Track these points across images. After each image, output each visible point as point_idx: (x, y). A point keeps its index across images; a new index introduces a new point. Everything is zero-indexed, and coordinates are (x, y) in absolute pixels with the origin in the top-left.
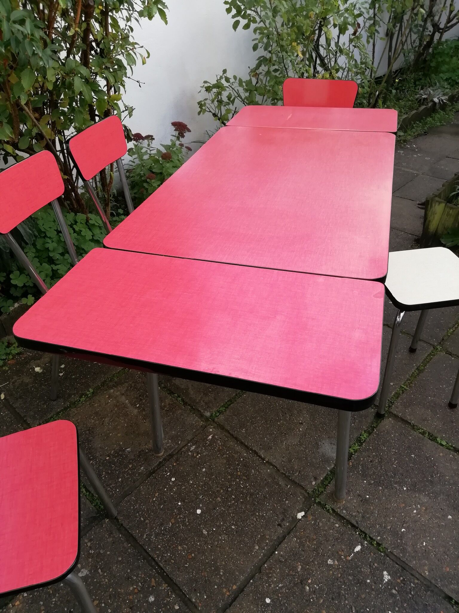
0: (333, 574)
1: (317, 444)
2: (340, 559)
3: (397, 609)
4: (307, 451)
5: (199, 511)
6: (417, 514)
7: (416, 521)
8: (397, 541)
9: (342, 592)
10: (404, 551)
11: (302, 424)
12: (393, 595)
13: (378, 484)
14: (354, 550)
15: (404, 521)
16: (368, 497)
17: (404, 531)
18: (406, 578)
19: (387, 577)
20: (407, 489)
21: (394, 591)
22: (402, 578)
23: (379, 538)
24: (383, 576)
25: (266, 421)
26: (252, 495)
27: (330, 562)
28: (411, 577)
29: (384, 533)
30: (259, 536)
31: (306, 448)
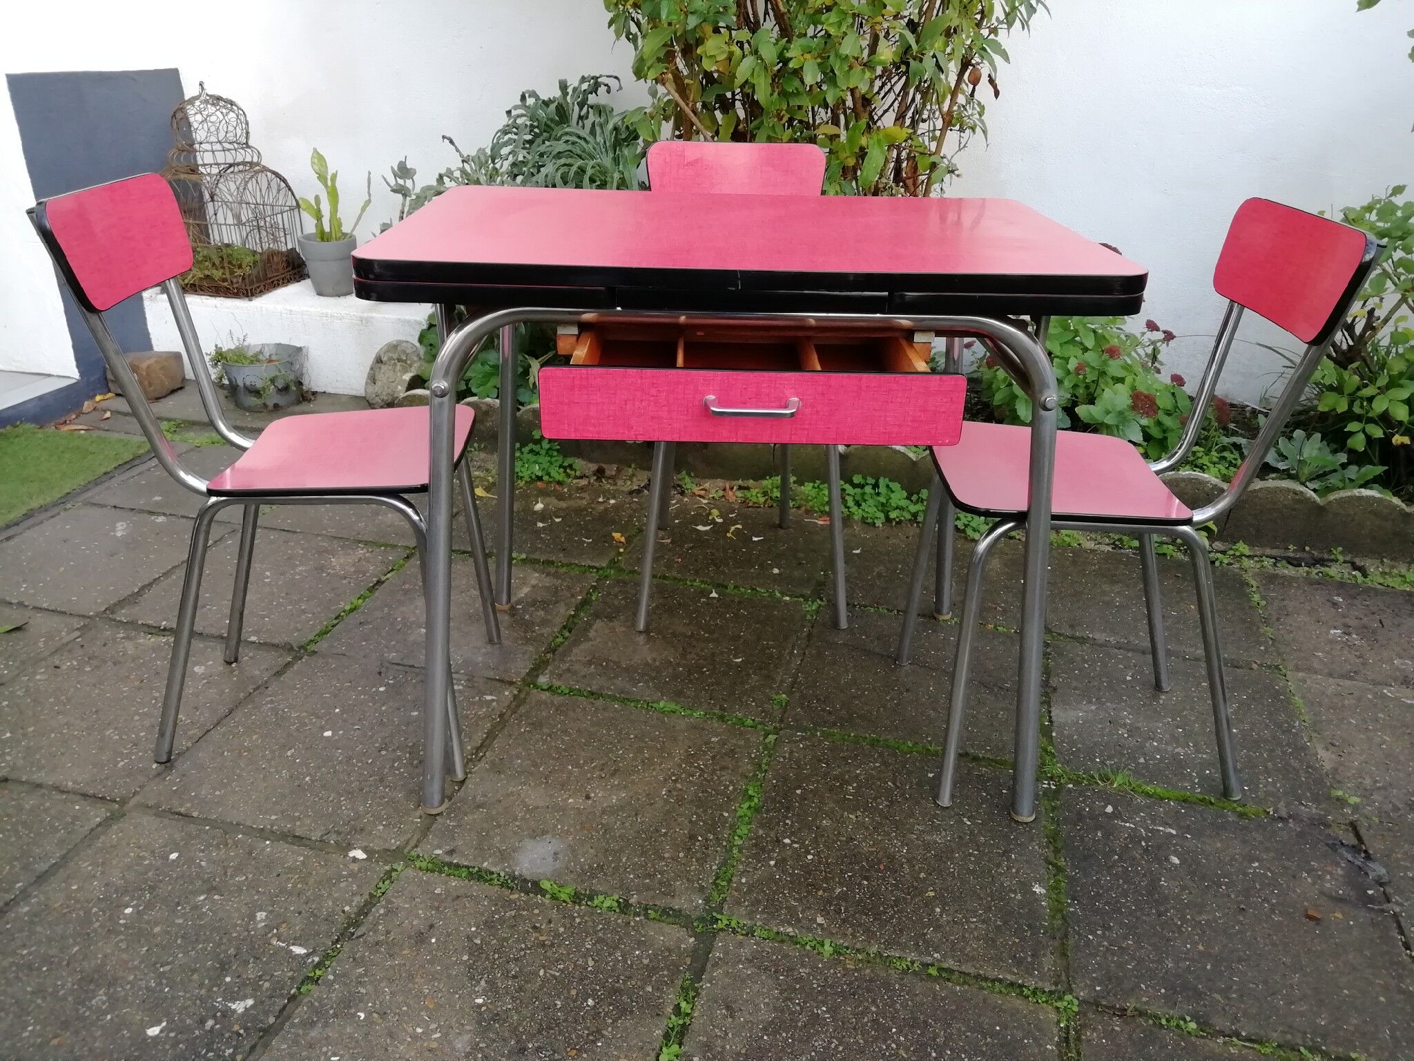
0: (237, 925)
1: (544, 832)
2: (269, 928)
3: (172, 1035)
4: (517, 823)
5: (328, 734)
6: (415, 1037)
7: (391, 1035)
8: (332, 1008)
9: (201, 946)
10: (309, 1024)
11: (588, 797)
12: (202, 1021)
13: (476, 951)
14: (293, 944)
15: (385, 1013)
16: (433, 940)
17: (359, 1017)
18: (244, 1039)
19: (239, 1007)
20: (480, 1006)
21: (210, 1023)
22: (242, 1031)
23: (331, 977)
24: (244, 998)
25: (565, 750)
26: (382, 780)
27: (261, 915)
28: (247, 1048)
29: (345, 984)
30: (296, 814)
31: (523, 818)
